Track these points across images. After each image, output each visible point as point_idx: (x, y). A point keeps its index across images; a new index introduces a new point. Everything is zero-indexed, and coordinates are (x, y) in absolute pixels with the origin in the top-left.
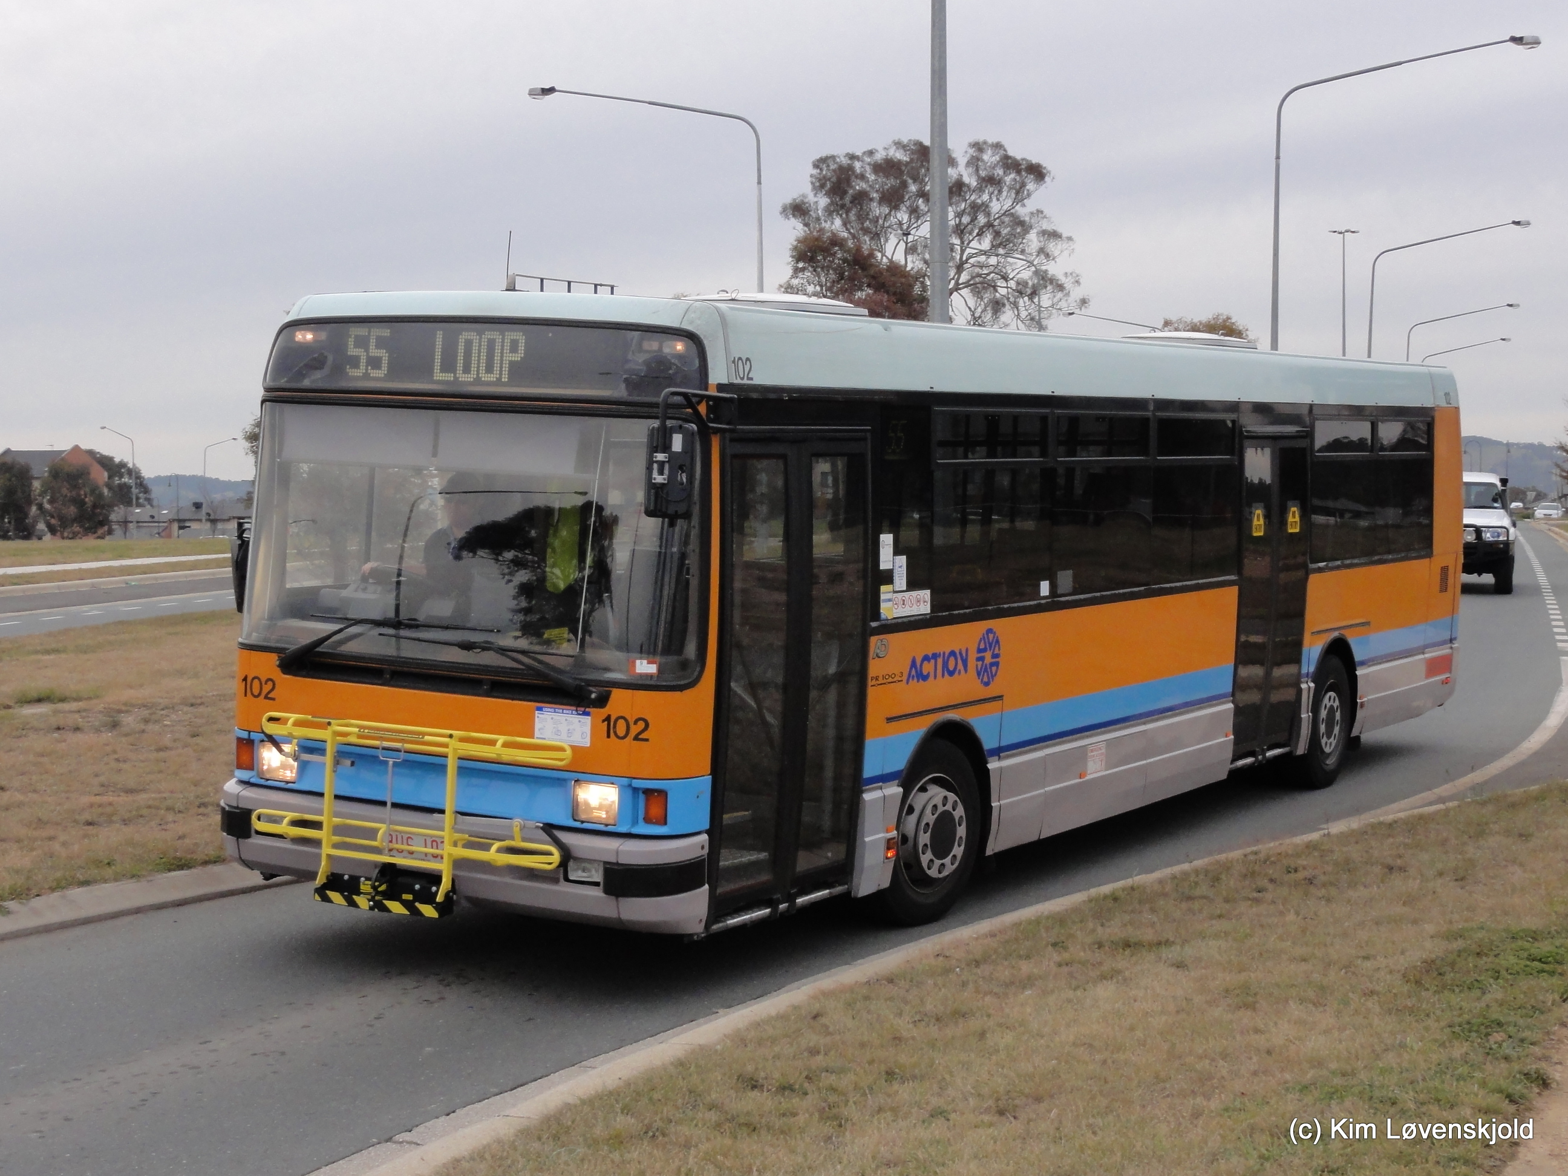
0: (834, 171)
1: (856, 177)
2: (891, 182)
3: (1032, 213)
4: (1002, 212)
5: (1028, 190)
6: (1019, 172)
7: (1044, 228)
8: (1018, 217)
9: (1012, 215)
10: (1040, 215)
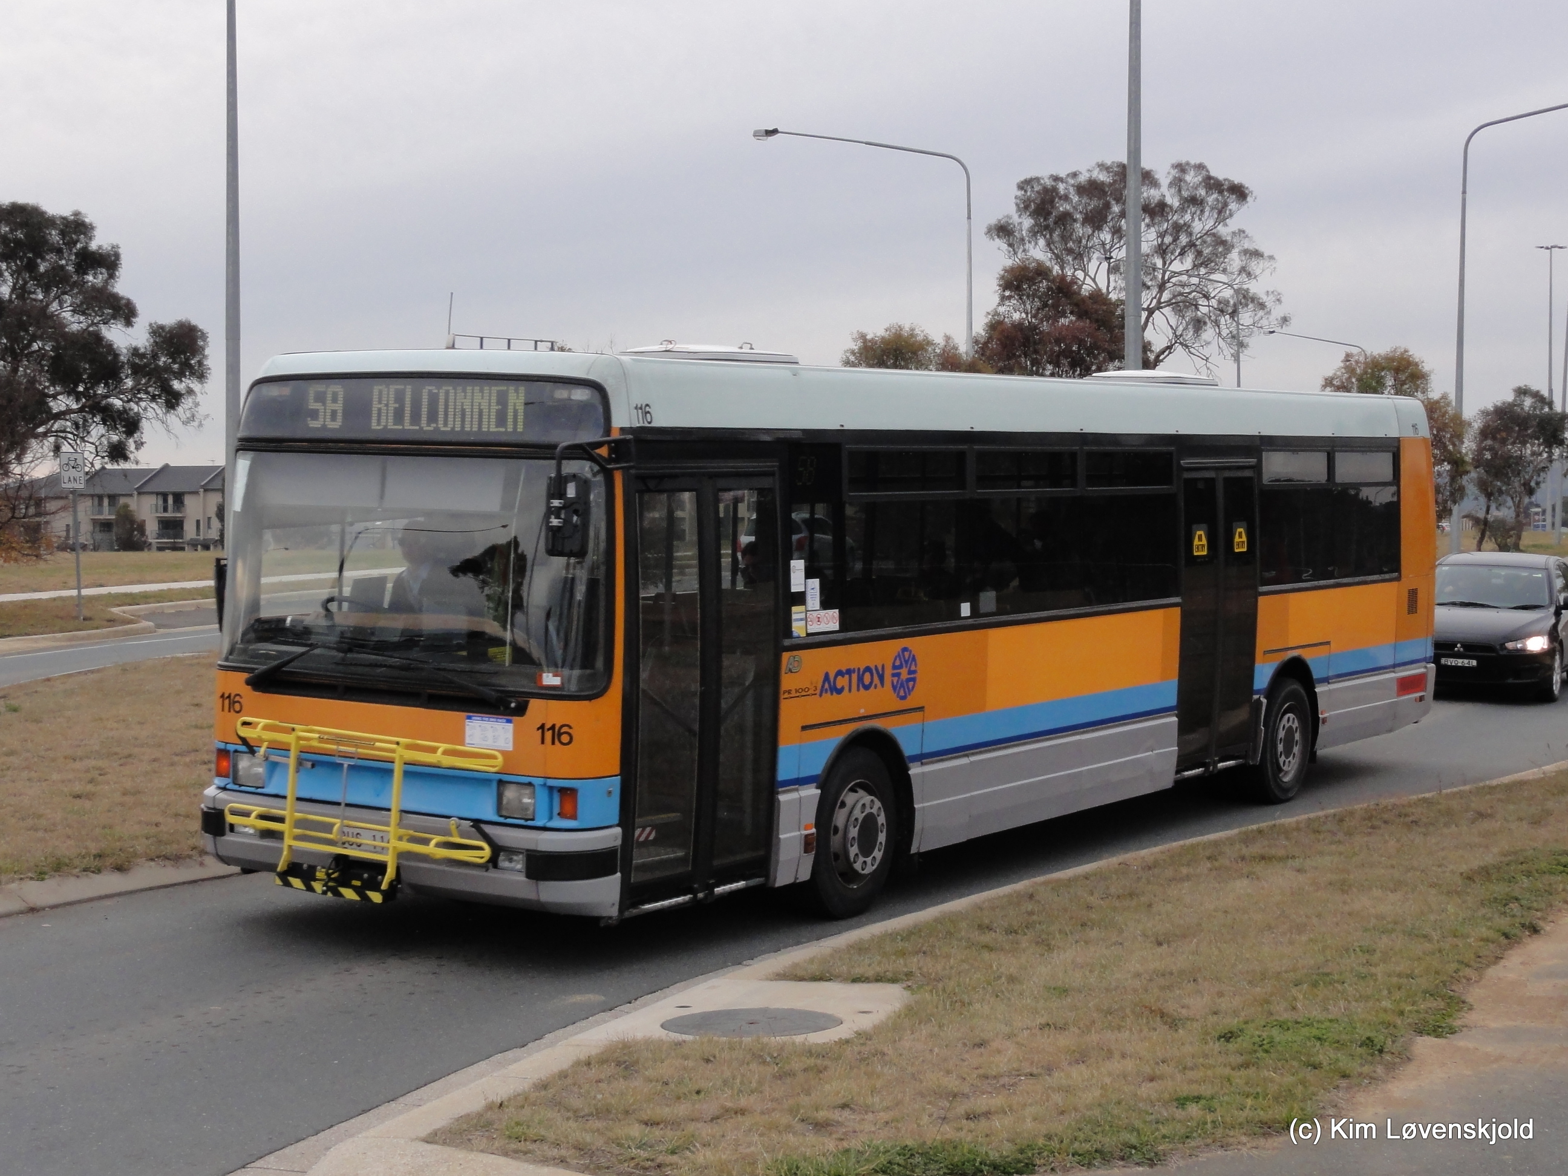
0: (1038, 192)
1: (1060, 198)
2: (1094, 203)
3: (1234, 233)
4: (1204, 232)
5: (1230, 210)
6: (1221, 192)
7: (1246, 247)
8: (1219, 237)
9: (1214, 235)
10: (1242, 235)
